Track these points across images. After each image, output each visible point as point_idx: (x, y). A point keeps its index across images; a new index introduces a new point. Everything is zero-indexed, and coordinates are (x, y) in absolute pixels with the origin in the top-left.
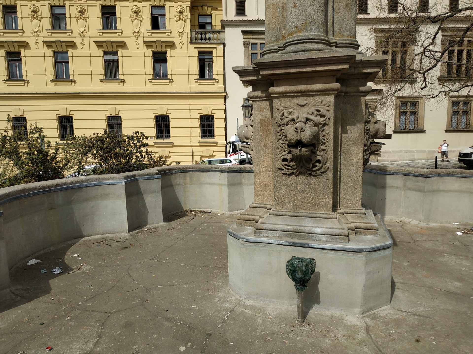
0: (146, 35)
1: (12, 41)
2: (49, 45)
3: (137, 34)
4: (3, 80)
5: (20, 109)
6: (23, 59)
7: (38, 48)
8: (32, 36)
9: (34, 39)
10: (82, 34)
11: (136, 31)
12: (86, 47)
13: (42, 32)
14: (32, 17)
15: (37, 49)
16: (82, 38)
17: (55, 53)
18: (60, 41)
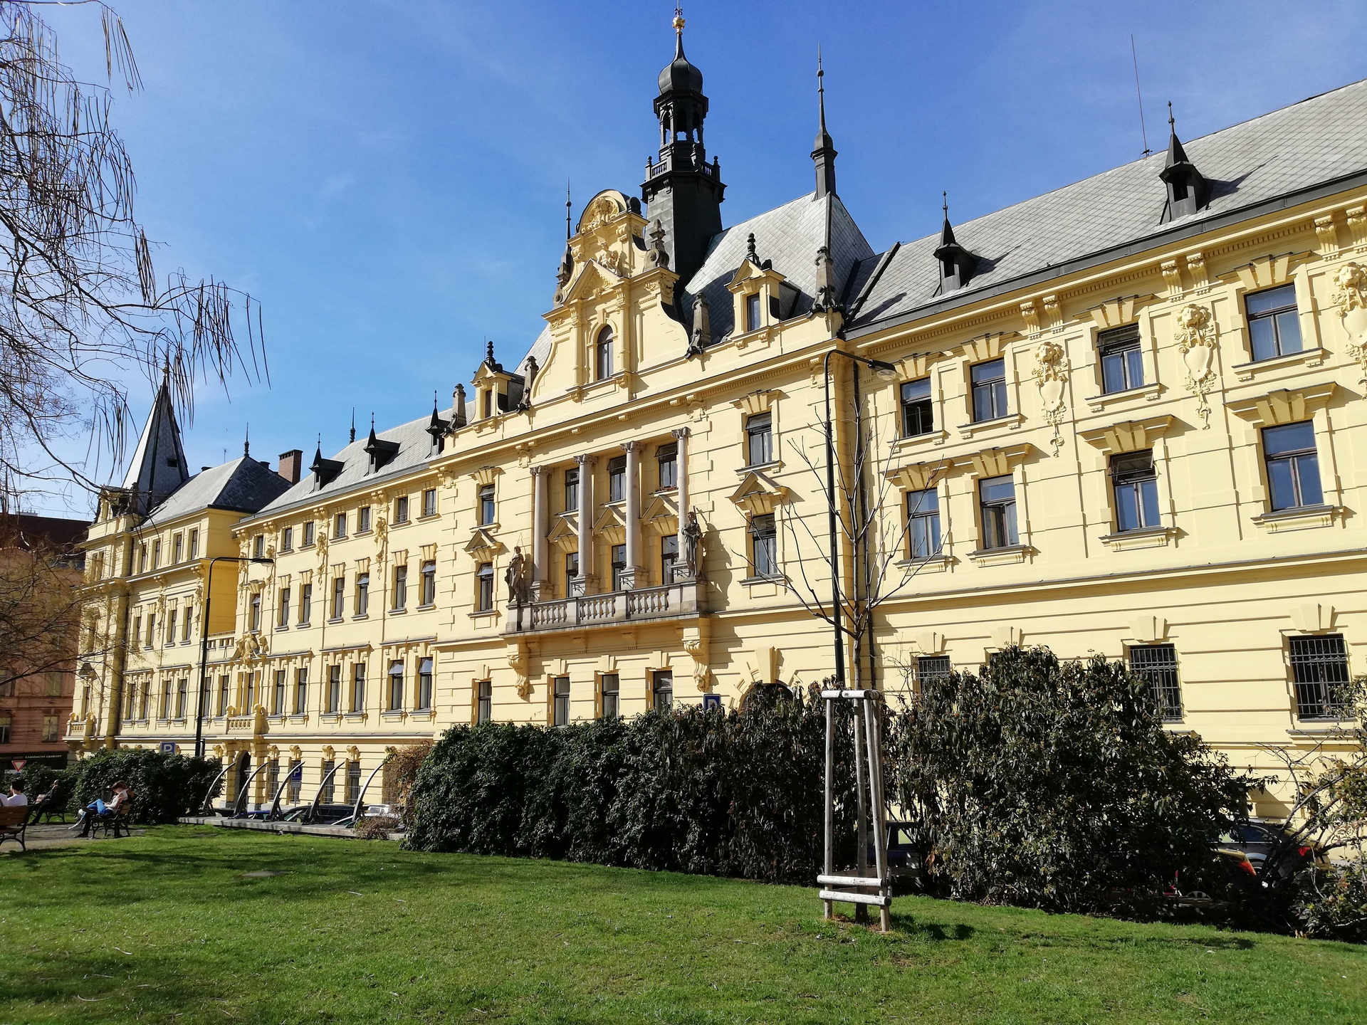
1: (1130, 422)
2: (1245, 409)
4: (1101, 538)
5: (1155, 618)
6: (1160, 467)
7: (1207, 427)
8: (1190, 393)
9: (1196, 403)
13: (1218, 377)
14: (1184, 341)
15: (1204, 429)
17: (1263, 431)
18: (1286, 390)
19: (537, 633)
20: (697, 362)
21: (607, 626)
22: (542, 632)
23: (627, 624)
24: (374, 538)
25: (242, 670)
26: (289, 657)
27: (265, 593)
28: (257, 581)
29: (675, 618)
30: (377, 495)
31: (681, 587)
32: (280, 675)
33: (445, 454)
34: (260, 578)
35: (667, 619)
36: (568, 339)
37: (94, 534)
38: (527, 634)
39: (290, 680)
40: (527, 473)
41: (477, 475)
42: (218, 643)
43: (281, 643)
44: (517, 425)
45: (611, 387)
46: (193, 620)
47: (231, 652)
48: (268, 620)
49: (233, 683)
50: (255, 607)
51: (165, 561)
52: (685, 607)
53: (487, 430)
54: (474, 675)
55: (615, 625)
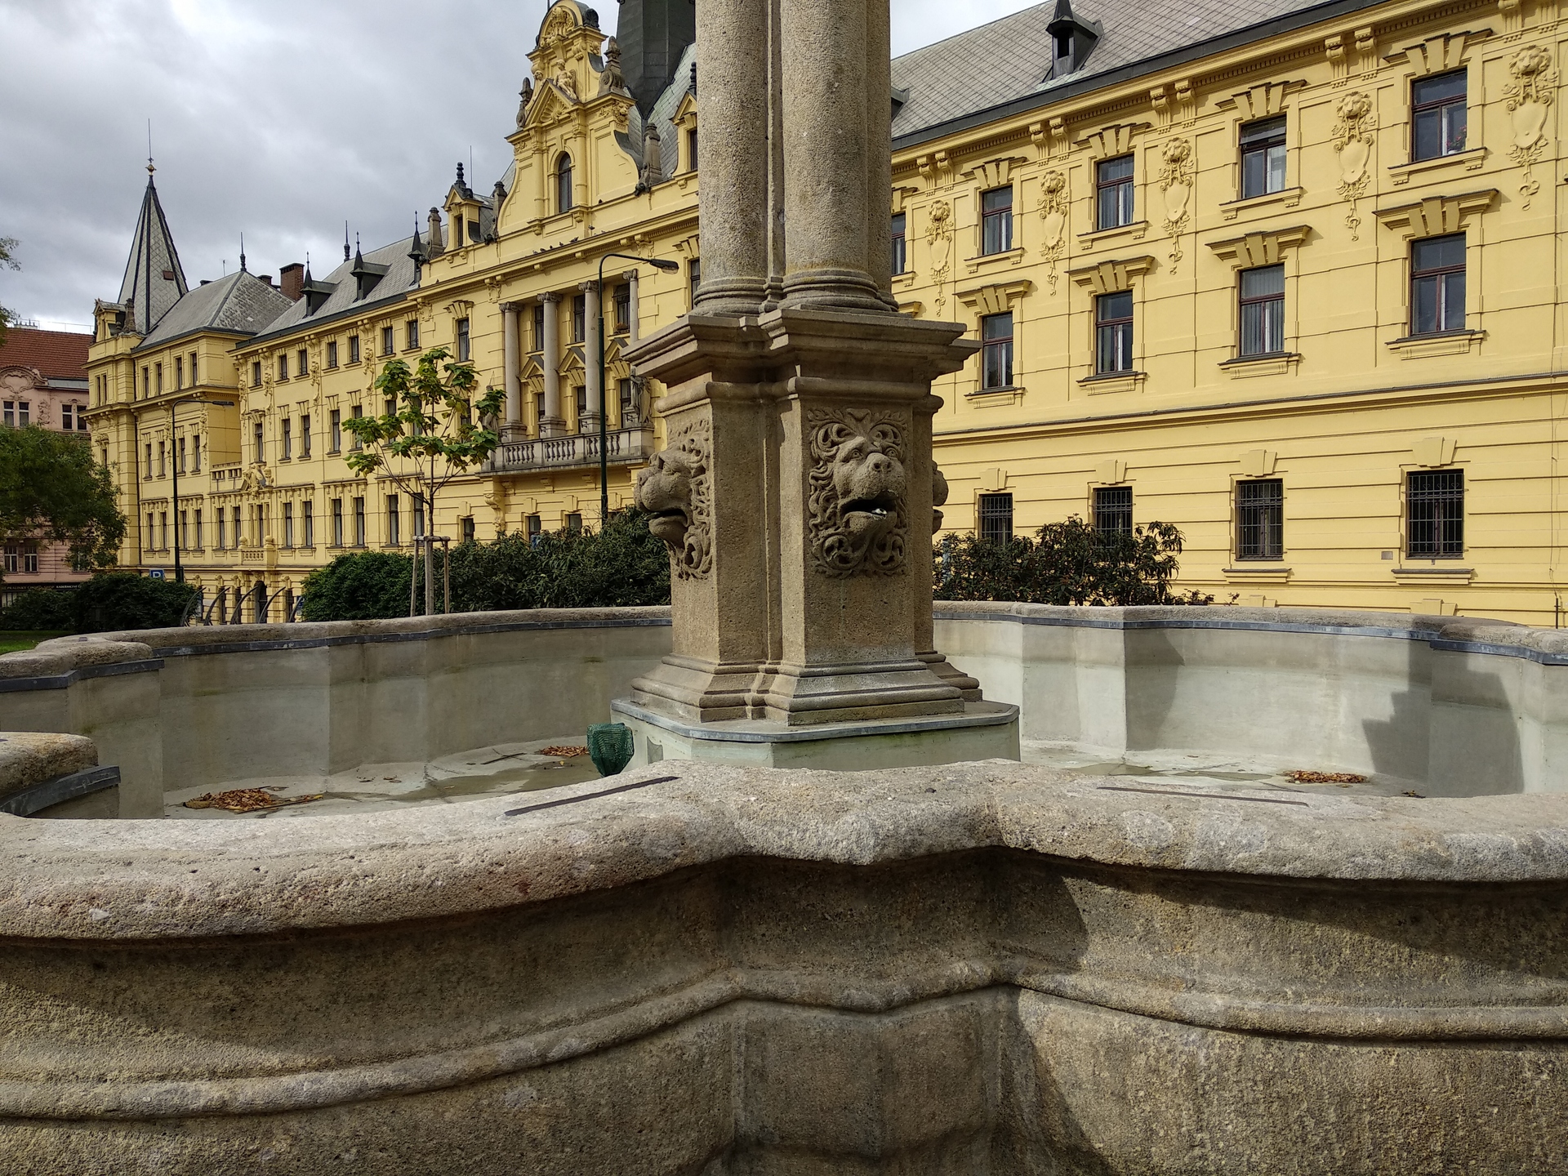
0: (1387, 185)
1: (995, 285)
2: (1082, 277)
3: (1352, 192)
5: (999, 470)
6: (1017, 329)
7: (1054, 294)
8: (1043, 260)
9: (1047, 269)
10: (1176, 229)
11: (1351, 182)
12: (1186, 264)
13: (1067, 244)
14: (1045, 207)
15: (1049, 295)
16: (1174, 240)
17: (1097, 299)
18: (1111, 261)
19: (508, 473)
20: (645, 197)
21: (567, 468)
22: (512, 472)
23: (583, 466)
24: (363, 370)
25: (251, 501)
26: (293, 489)
27: (266, 422)
28: (257, 411)
29: (623, 463)
30: (363, 324)
31: (629, 432)
32: (288, 506)
33: (423, 284)
34: (260, 408)
35: (616, 463)
36: (531, 165)
37: (95, 354)
38: (500, 473)
39: (297, 512)
40: (496, 309)
41: (451, 307)
42: (227, 473)
43: (285, 476)
44: (484, 259)
45: (568, 222)
46: (201, 449)
47: (239, 484)
48: (272, 452)
49: (245, 515)
50: (259, 436)
51: (169, 386)
52: (632, 452)
53: (458, 260)
54: (457, 512)
55: (573, 467)
